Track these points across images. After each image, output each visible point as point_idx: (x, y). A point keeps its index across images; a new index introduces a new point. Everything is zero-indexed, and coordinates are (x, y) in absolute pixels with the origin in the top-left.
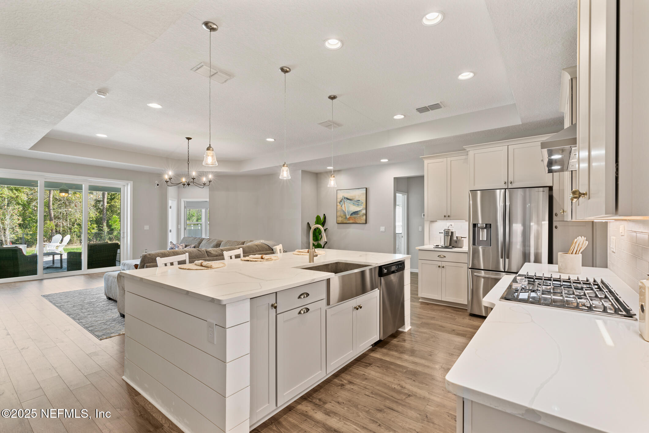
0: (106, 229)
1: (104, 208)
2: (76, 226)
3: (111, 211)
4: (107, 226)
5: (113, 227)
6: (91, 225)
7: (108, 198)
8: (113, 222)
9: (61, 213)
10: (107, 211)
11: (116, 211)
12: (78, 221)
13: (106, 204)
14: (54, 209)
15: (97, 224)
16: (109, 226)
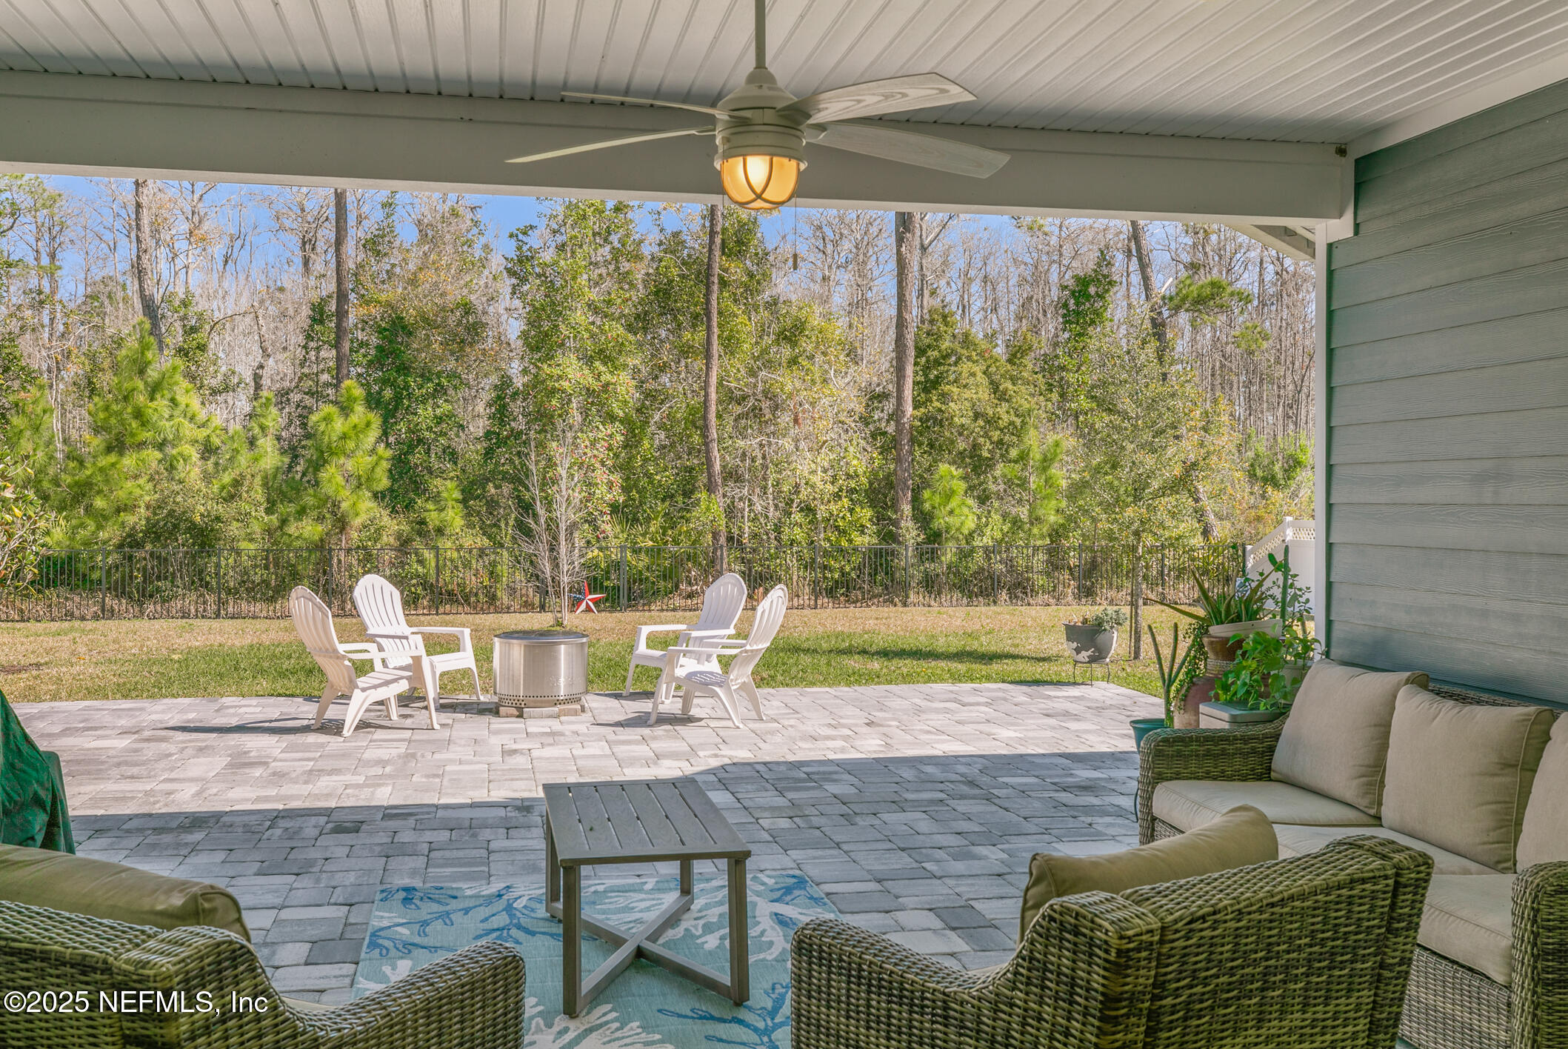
0: (910, 532)
1: (899, 429)
2: (797, 517)
3: (931, 446)
4: (915, 518)
5: (938, 523)
6: (851, 511)
7: (916, 383)
8: (937, 499)
9: (744, 454)
10: (913, 441)
11: (952, 442)
12: (804, 493)
13: (909, 409)
14: (721, 440)
15: (873, 503)
16: (923, 519)
